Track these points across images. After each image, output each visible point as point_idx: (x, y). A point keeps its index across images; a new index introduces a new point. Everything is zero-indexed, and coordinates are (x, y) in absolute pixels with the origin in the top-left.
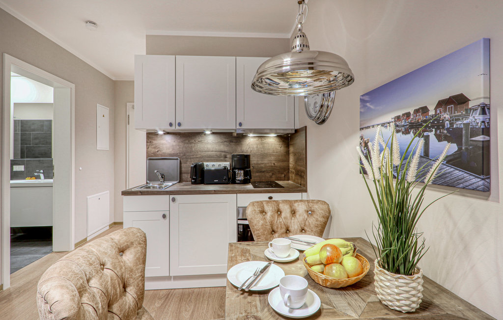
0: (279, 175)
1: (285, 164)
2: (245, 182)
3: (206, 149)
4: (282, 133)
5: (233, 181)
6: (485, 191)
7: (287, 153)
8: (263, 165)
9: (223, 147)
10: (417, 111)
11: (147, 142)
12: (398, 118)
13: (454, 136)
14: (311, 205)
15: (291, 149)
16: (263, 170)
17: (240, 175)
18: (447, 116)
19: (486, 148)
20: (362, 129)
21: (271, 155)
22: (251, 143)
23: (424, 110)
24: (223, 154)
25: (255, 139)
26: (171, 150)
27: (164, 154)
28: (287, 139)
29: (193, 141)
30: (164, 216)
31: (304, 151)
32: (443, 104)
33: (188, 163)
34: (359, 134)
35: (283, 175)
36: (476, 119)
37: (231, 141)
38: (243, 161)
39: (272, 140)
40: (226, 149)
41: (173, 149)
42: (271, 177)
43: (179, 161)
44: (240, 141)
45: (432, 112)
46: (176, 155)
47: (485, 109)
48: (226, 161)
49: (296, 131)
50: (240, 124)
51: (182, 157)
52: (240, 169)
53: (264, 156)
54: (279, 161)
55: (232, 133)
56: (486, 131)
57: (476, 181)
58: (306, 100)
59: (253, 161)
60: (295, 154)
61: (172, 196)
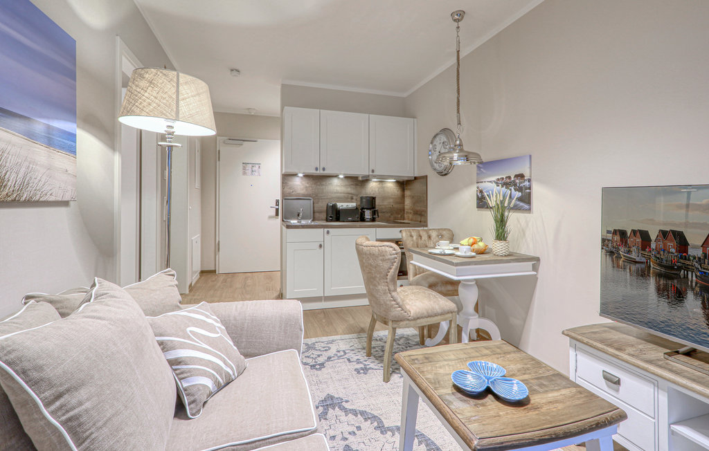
0: (396, 216)
1: (400, 206)
2: (373, 220)
3: (335, 191)
4: (401, 180)
5: (362, 219)
7: (403, 196)
8: (383, 207)
9: (349, 190)
10: (506, 177)
11: (283, 183)
12: (498, 179)
13: (520, 189)
14: (440, 231)
15: (407, 193)
16: (384, 211)
17: (368, 214)
18: (518, 181)
19: (530, 194)
20: (478, 183)
21: (390, 198)
22: (373, 187)
23: (509, 177)
24: (350, 195)
25: (377, 184)
26: (304, 190)
27: (299, 195)
28: (403, 184)
29: (324, 183)
30: (321, 246)
31: (425, 196)
32: (516, 176)
33: (320, 203)
34: (476, 185)
35: (400, 216)
36: (527, 183)
37: (357, 185)
38: (371, 203)
39: (390, 185)
40: (353, 191)
41: (307, 190)
42: (390, 217)
43: (312, 201)
44: (364, 185)
45: (513, 179)
46: (310, 196)
47: (529, 180)
48: (352, 202)
49: (415, 178)
50: (373, 171)
51: (315, 197)
52: (367, 209)
53: (384, 198)
54: (397, 203)
55: (357, 177)
56: (530, 188)
58: (430, 157)
59: (378, 202)
60: (413, 197)
61: (326, 230)
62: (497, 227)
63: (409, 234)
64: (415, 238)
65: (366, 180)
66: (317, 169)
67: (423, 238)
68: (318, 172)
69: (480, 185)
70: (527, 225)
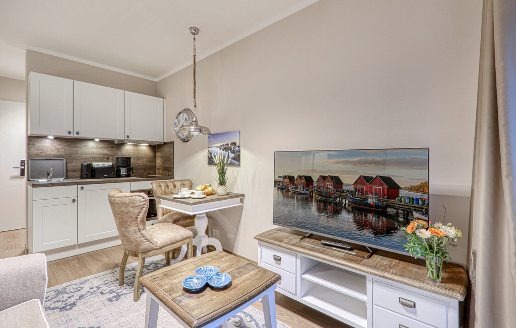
0: (150, 172)
1: (153, 164)
2: (128, 176)
3: (91, 153)
4: (152, 144)
5: (118, 175)
6: (239, 165)
7: (155, 157)
8: (137, 165)
9: (105, 151)
10: (226, 144)
11: (28, 144)
12: (221, 146)
13: (234, 152)
14: (183, 182)
15: (158, 154)
16: (138, 168)
17: (123, 171)
18: (232, 147)
19: (239, 155)
20: (208, 147)
21: (143, 158)
22: (128, 149)
23: (228, 144)
24: (106, 156)
25: (132, 147)
26: (56, 152)
27: (49, 155)
28: (155, 148)
29: (79, 145)
30: (74, 201)
32: (232, 144)
33: (74, 163)
35: (152, 171)
36: (237, 148)
37: (113, 147)
38: (126, 161)
39: (144, 148)
40: (109, 153)
41: (58, 151)
42: (143, 173)
43: (65, 161)
44: (120, 148)
46: (62, 156)
47: (239, 147)
48: (108, 162)
49: (165, 143)
50: (128, 137)
51: (69, 158)
52: (123, 167)
53: (138, 158)
54: (149, 162)
55: (114, 141)
56: (239, 152)
57: (237, 163)
59: (132, 161)
60: (163, 157)
61: (80, 186)
62: (220, 177)
63: (158, 185)
64: (163, 188)
65: (121, 144)
66: (70, 133)
67: (170, 187)
68: (71, 135)
69: (210, 149)
70: (238, 175)
